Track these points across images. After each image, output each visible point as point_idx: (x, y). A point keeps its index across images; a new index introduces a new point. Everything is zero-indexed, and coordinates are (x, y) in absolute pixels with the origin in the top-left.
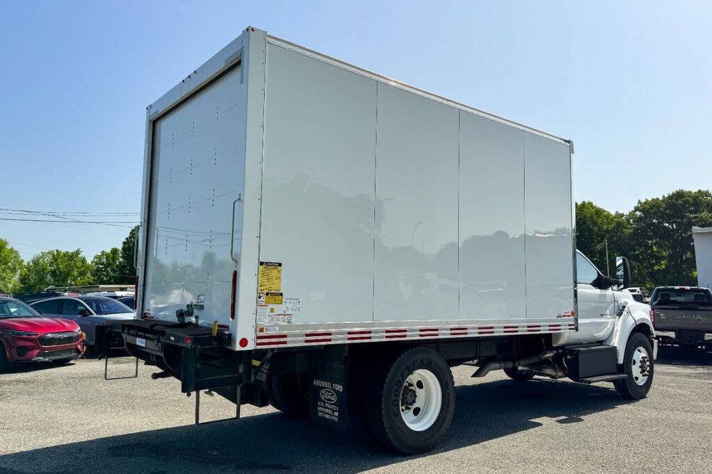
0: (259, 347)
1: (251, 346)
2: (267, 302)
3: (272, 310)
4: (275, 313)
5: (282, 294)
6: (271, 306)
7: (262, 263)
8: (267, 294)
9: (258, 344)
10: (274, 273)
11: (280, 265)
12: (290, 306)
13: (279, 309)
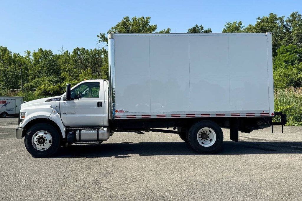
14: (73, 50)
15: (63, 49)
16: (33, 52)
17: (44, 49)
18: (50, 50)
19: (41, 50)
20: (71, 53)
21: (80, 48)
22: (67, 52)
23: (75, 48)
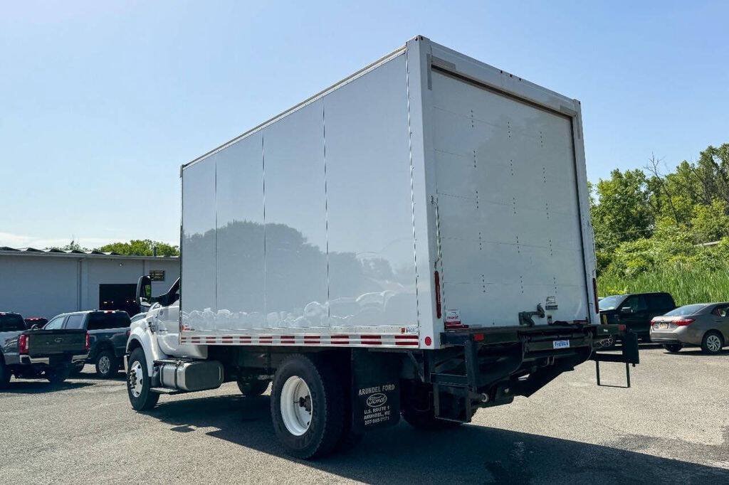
14: (701, 156)
15: (655, 161)
16: (598, 182)
17: (623, 172)
18: (637, 171)
19: (617, 174)
20: (697, 166)
21: (717, 146)
22: (685, 165)
23: (704, 149)
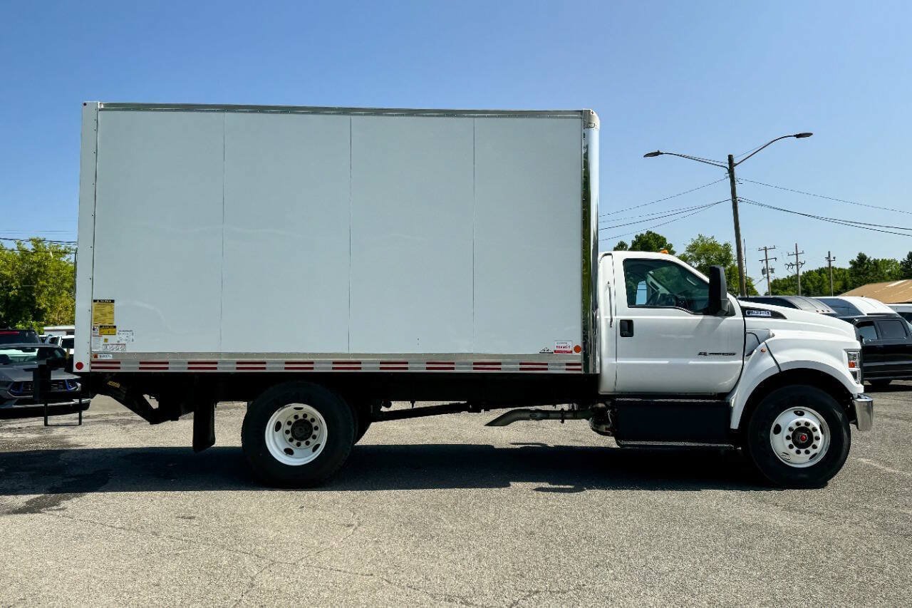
0: (93, 370)
1: (86, 369)
2: (101, 334)
3: (106, 340)
4: (109, 343)
5: (115, 327)
6: (104, 337)
7: (95, 301)
8: (101, 327)
9: (92, 368)
10: (107, 308)
11: (113, 301)
12: (124, 337)
13: (113, 339)
